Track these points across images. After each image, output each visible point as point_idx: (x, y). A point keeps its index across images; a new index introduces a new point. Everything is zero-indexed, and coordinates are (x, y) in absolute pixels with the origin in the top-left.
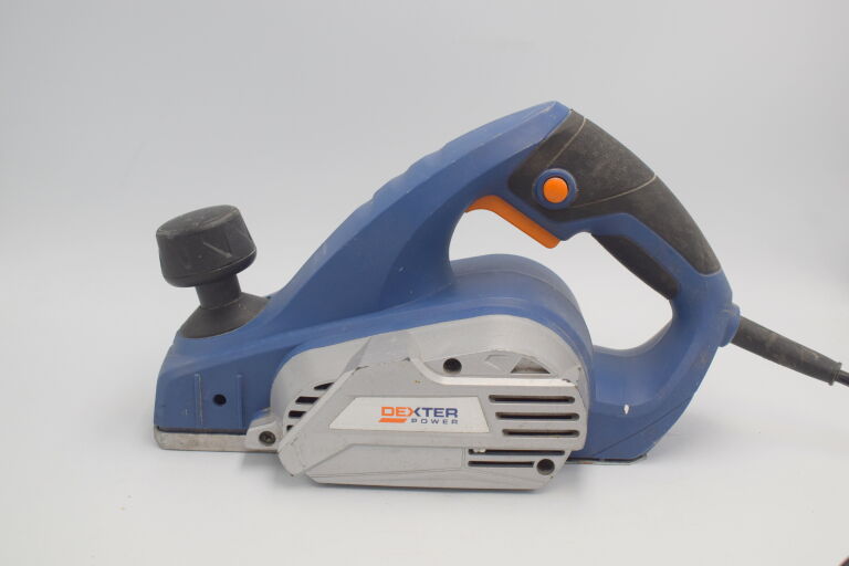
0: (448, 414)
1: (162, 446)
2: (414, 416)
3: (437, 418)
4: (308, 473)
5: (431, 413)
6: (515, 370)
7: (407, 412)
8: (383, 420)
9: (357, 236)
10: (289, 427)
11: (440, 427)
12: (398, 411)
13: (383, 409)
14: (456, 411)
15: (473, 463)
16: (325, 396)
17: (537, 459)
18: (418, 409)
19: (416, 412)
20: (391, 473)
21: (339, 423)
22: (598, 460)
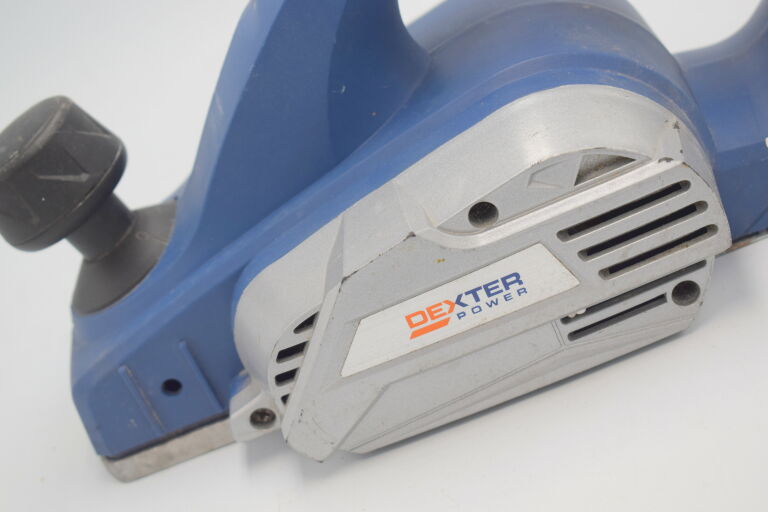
0: (507, 286)
1: (124, 480)
2: (458, 309)
3: (493, 298)
4: (343, 447)
5: (482, 294)
6: (580, 178)
7: (445, 308)
8: (415, 335)
9: (255, 70)
10: (285, 399)
11: (503, 308)
12: (431, 314)
13: (408, 318)
14: (517, 275)
15: (574, 335)
16: (315, 336)
17: (668, 288)
18: (460, 297)
19: (458, 301)
20: (462, 398)
21: (353, 365)
22: (757, 234)
